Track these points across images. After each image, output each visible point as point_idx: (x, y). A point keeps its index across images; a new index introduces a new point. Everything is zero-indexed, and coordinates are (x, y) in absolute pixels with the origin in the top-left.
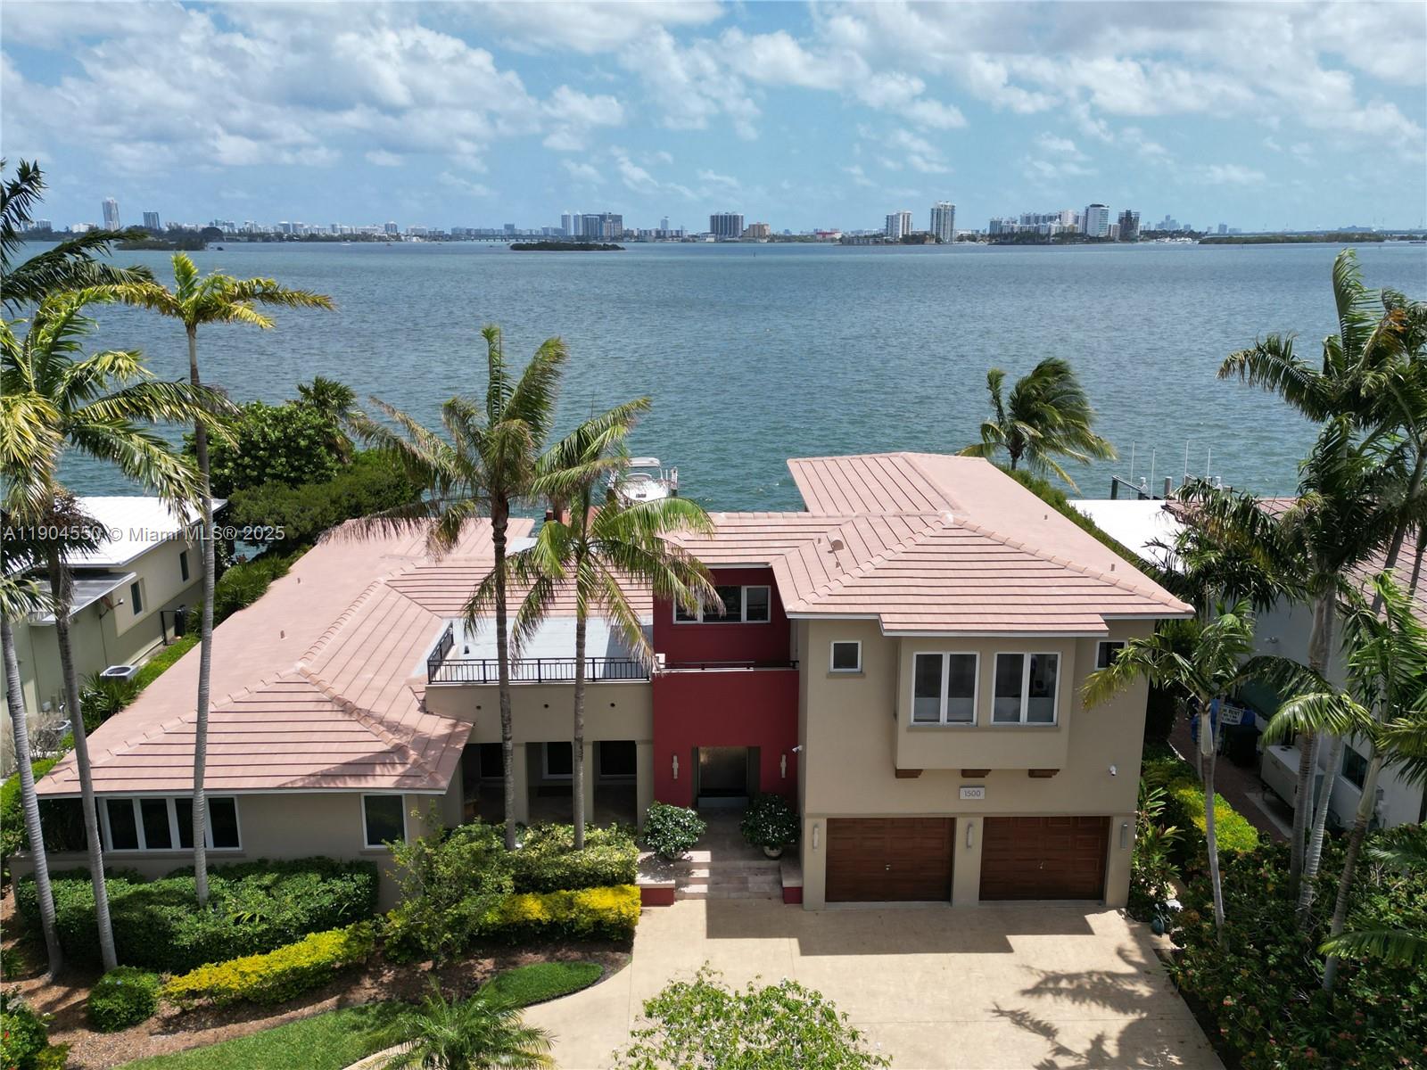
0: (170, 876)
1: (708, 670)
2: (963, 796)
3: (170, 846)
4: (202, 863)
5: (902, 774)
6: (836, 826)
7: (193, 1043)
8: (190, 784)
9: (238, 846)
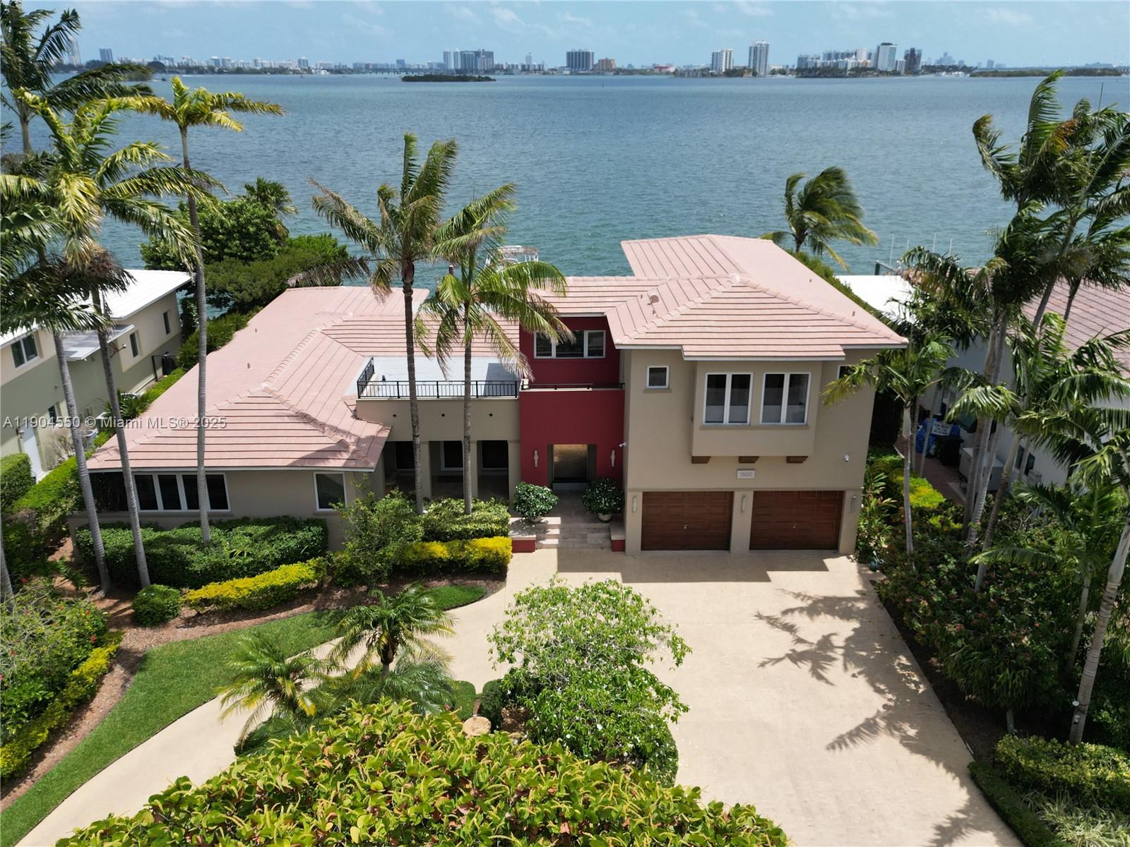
0: (182, 527)
1: (558, 390)
2: (739, 477)
3: (180, 508)
4: (205, 521)
5: (697, 460)
6: (648, 497)
7: (206, 633)
8: (195, 463)
9: (227, 508)
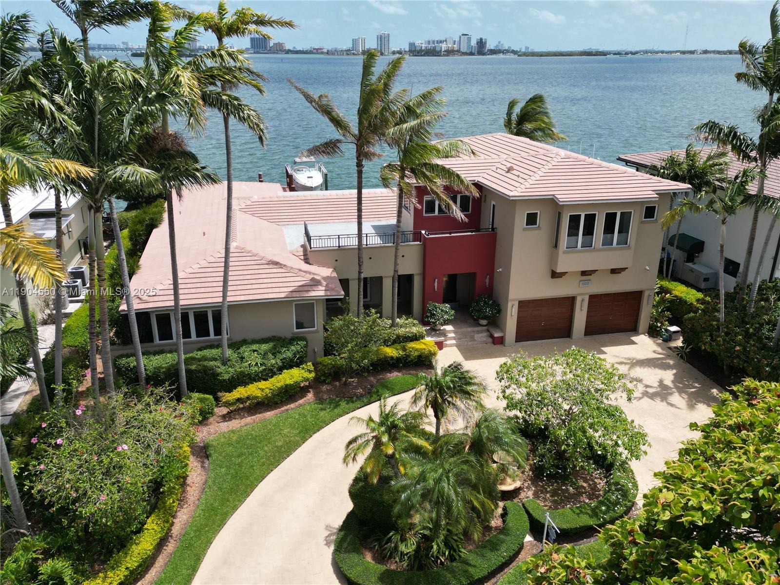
1: (452, 235)
2: (581, 286)
4: (225, 343)
6: (522, 304)
7: (243, 424)
